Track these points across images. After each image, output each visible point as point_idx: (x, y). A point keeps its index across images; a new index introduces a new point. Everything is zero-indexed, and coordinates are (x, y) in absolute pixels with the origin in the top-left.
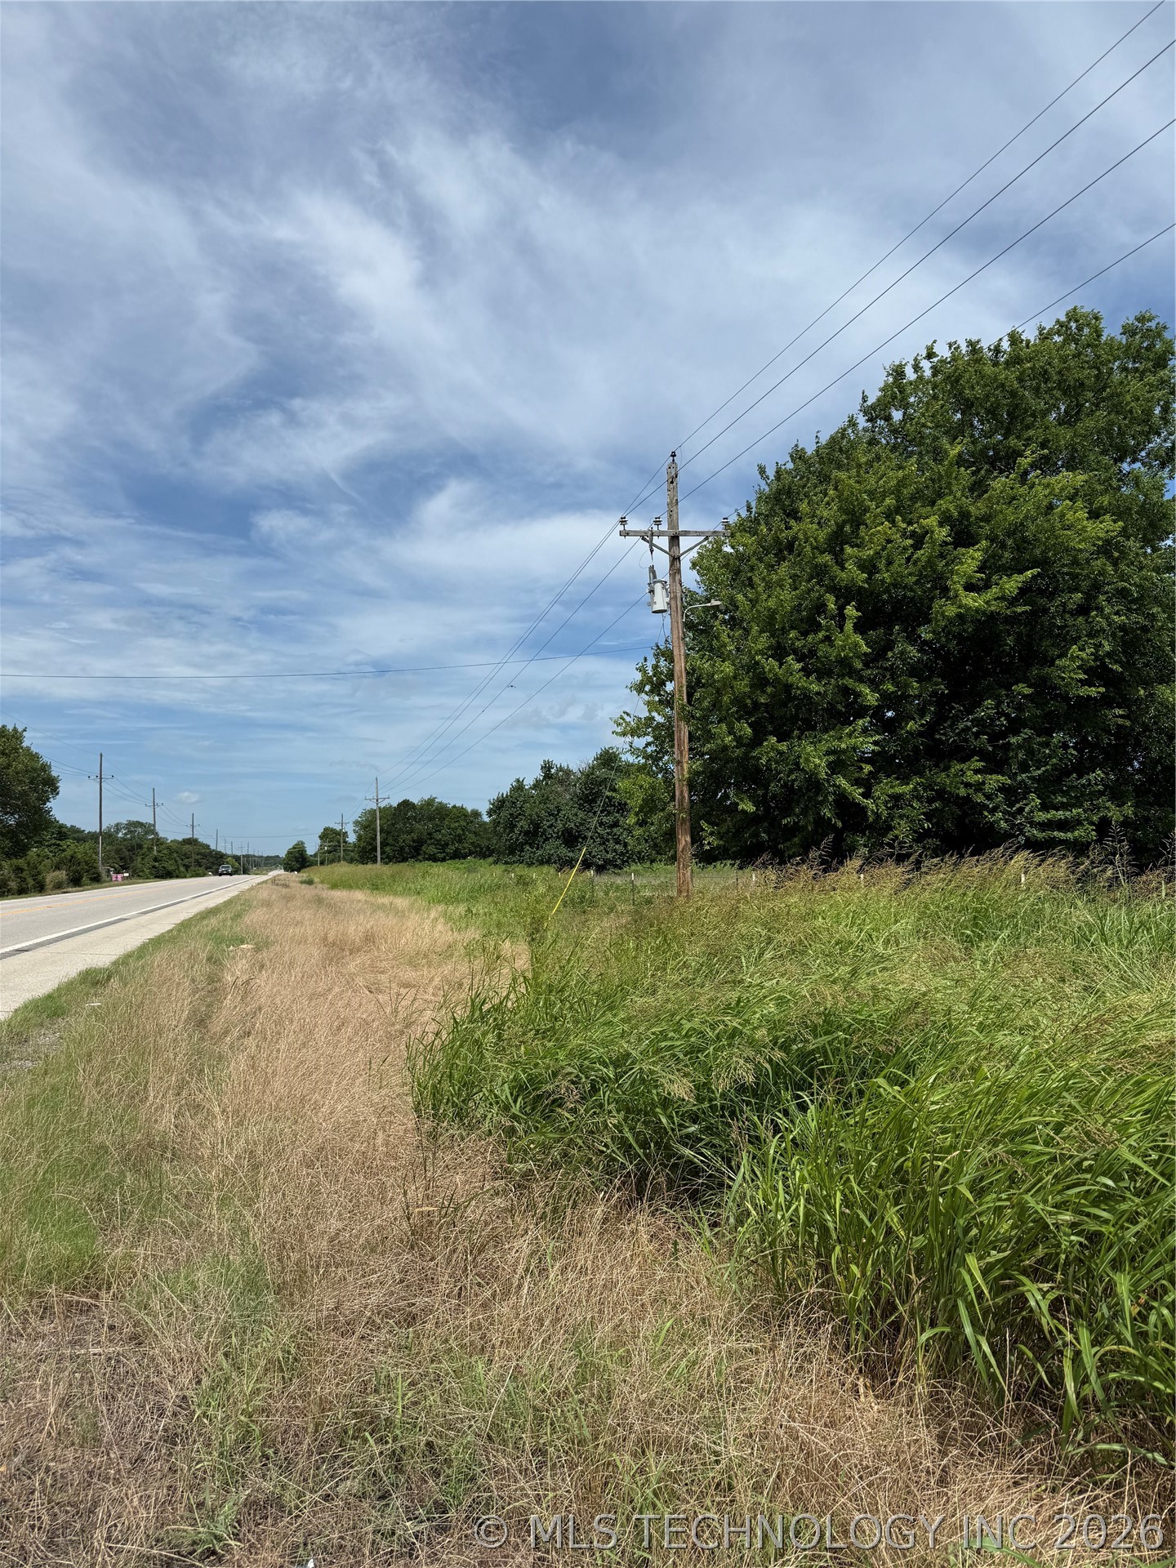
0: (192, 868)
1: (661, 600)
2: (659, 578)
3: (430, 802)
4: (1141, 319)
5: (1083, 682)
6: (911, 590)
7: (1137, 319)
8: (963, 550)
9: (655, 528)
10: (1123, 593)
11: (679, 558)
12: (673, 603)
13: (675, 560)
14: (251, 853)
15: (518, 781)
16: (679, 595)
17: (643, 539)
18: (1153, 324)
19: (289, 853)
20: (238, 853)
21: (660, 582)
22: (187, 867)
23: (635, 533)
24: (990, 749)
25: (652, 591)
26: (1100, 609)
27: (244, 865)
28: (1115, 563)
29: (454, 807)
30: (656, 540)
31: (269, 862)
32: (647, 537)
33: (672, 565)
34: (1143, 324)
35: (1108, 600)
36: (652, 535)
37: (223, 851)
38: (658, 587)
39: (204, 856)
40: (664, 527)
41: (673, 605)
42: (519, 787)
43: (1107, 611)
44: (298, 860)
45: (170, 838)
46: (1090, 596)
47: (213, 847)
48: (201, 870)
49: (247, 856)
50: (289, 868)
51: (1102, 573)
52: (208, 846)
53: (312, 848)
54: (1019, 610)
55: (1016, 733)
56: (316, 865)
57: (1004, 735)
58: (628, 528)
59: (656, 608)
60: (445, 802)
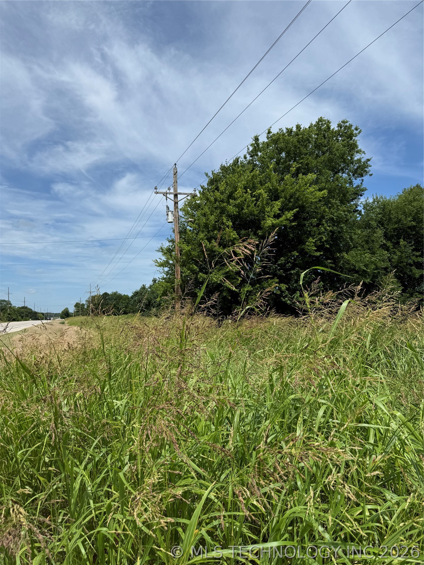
0: (24, 317)
1: (171, 218)
2: (170, 210)
3: (115, 294)
4: (343, 122)
5: (316, 251)
6: (257, 216)
7: (342, 122)
8: (274, 202)
9: (168, 191)
10: (332, 219)
11: (177, 203)
12: (175, 219)
13: (176, 203)
14: (48, 312)
15: (143, 285)
16: (177, 216)
17: (164, 195)
18: (348, 124)
19: (62, 312)
20: (44, 312)
21: (171, 211)
22: (22, 317)
23: (161, 193)
24: (284, 275)
25: (167, 215)
26: (323, 225)
27: (46, 316)
28: (330, 208)
29: (124, 295)
30: (168, 195)
31: (56, 315)
32: (165, 194)
33: (175, 205)
34: (344, 124)
35: (326, 222)
36: (167, 193)
37: (37, 311)
38: (170, 213)
39: (29, 313)
40: (172, 191)
41: (175, 220)
42: (144, 288)
43: (325, 225)
44: (66, 314)
45: (17, 306)
46: (320, 220)
47: (33, 310)
48: (28, 318)
49: (48, 313)
50: (62, 317)
51: (324, 211)
52: (31, 310)
53: (72, 310)
54: (293, 224)
55: (294, 269)
56: (73, 316)
57: (290, 270)
58: (157, 191)
59: (169, 221)
60: (121, 293)
